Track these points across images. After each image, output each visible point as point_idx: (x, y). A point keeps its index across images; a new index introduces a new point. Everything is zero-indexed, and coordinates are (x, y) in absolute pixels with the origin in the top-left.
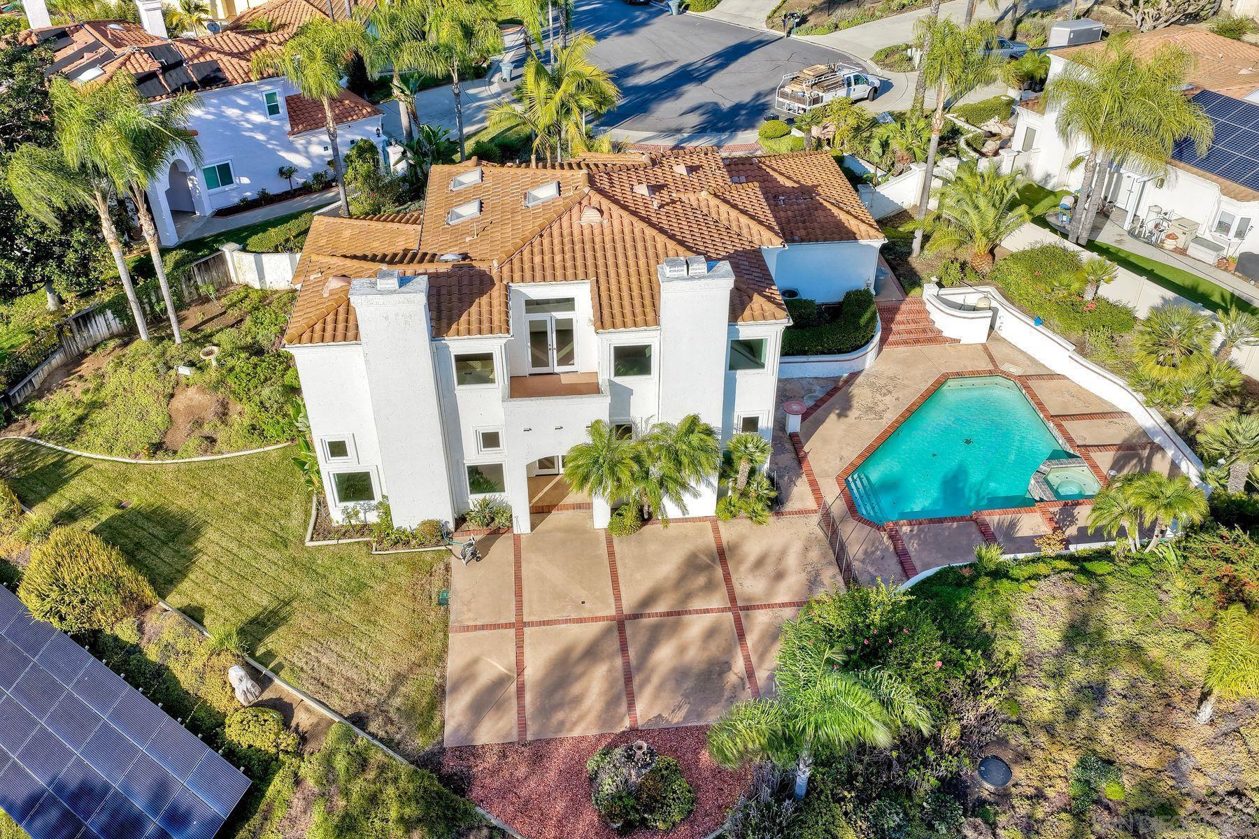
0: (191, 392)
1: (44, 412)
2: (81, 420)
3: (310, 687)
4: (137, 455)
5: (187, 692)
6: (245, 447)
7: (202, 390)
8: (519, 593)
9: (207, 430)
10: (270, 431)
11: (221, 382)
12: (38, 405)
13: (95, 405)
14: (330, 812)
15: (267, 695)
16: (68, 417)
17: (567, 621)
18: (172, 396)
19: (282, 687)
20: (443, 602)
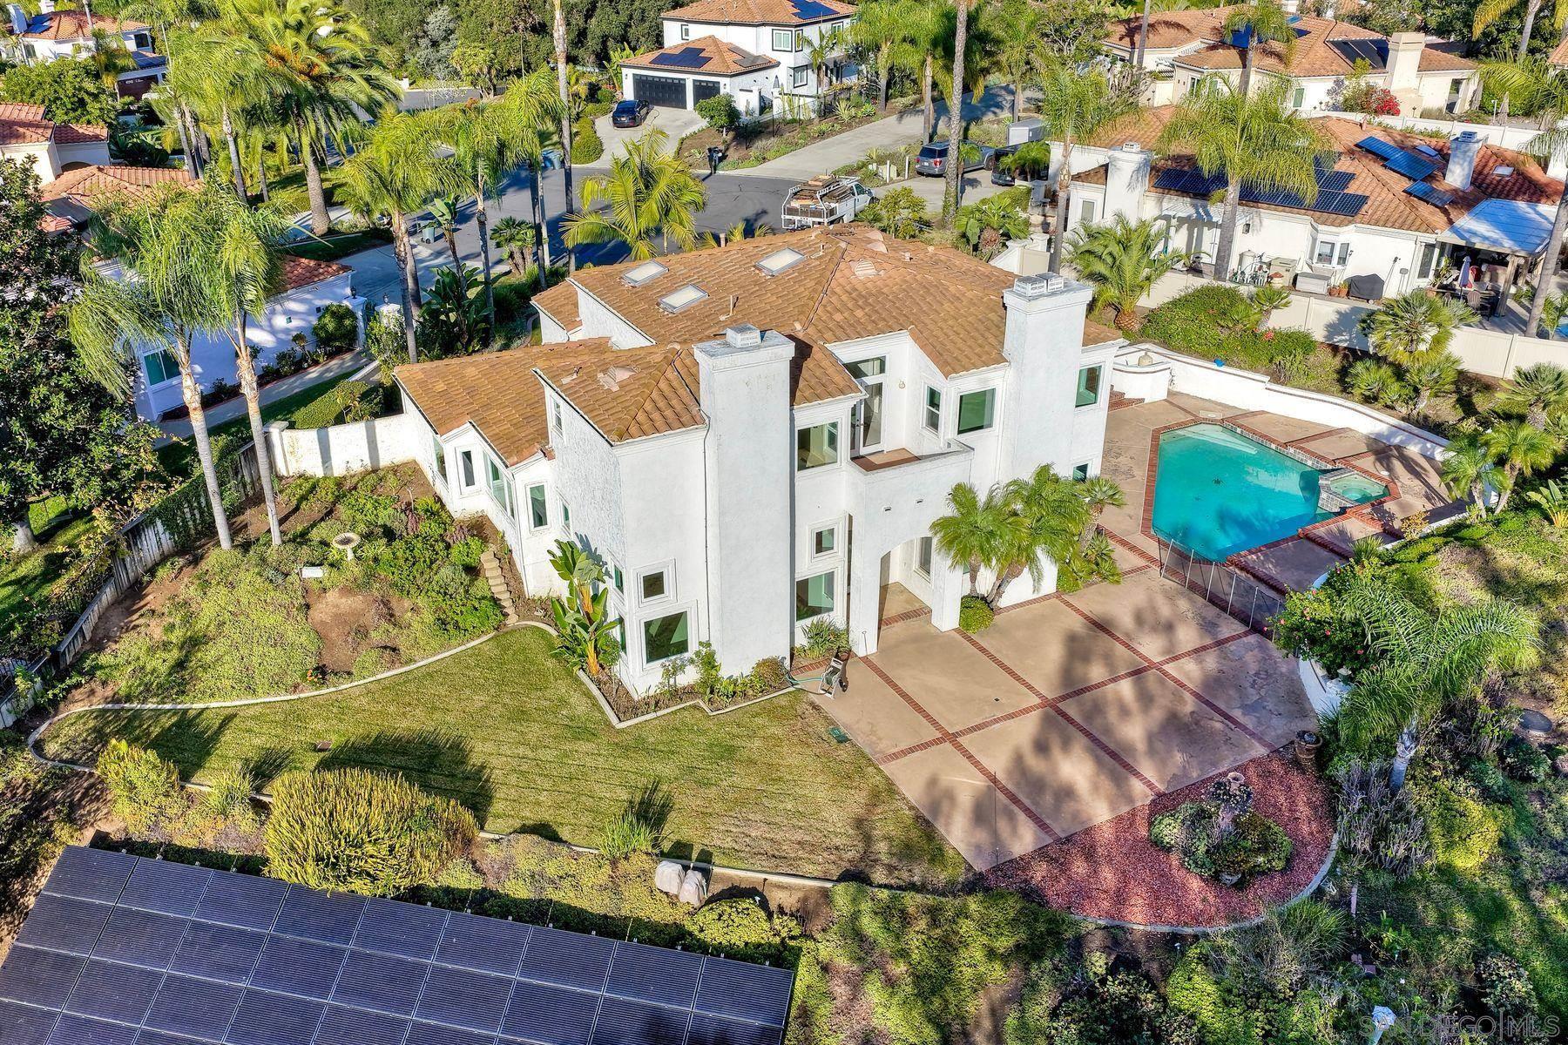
0: (332, 596)
1: (116, 667)
2: (180, 665)
3: (763, 863)
4: (296, 687)
5: (605, 917)
6: (443, 647)
7: (346, 591)
8: (919, 709)
9: (376, 637)
10: (470, 621)
11: (371, 576)
12: (105, 659)
13: (193, 643)
14: (891, 983)
15: (716, 888)
16: (161, 664)
17: (997, 721)
18: (308, 606)
19: (727, 873)
20: (842, 740)
